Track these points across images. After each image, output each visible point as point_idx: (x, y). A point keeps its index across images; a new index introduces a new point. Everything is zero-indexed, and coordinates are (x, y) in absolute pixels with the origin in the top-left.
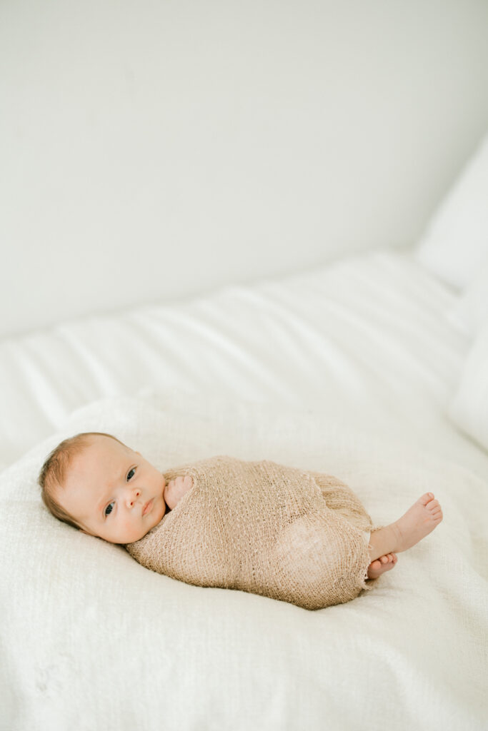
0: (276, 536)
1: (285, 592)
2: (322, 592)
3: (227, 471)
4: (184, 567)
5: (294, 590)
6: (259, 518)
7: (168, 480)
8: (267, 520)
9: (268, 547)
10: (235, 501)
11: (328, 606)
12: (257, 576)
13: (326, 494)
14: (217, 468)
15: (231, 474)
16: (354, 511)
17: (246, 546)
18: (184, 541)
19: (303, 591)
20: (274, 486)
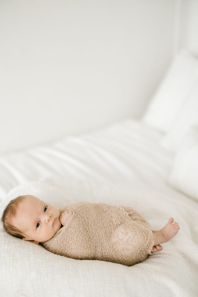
0: (111, 234)
1: (117, 259)
2: (133, 258)
3: (85, 208)
4: (71, 251)
5: (120, 258)
6: (102, 227)
7: (61, 213)
8: (106, 228)
9: (107, 239)
10: (91, 220)
11: (136, 264)
12: (104, 253)
13: (130, 215)
14: (81, 207)
15: (87, 209)
16: (142, 221)
17: (98, 240)
18: (70, 239)
19: (125, 258)
20: (107, 213)
